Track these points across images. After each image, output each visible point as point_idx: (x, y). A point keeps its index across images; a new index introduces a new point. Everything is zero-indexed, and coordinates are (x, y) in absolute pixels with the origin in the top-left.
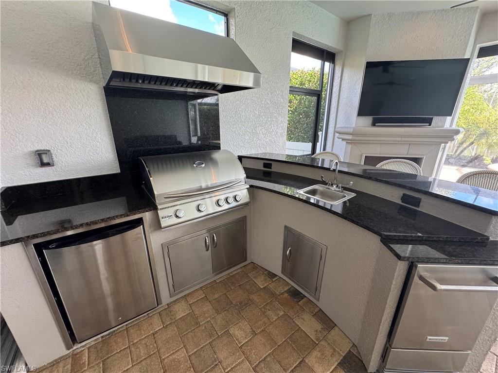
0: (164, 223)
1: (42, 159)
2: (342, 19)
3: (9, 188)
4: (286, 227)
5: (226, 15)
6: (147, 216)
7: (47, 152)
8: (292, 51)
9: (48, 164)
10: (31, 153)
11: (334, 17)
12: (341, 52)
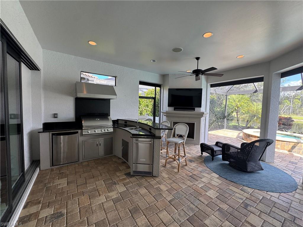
0: (84, 133)
1: (55, 116)
2: (161, 75)
3: (45, 123)
4: (122, 139)
5: (115, 77)
6: (79, 131)
7: (57, 114)
8: (140, 84)
9: (56, 117)
10: (53, 114)
11: (157, 74)
12: (162, 84)
